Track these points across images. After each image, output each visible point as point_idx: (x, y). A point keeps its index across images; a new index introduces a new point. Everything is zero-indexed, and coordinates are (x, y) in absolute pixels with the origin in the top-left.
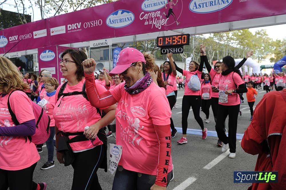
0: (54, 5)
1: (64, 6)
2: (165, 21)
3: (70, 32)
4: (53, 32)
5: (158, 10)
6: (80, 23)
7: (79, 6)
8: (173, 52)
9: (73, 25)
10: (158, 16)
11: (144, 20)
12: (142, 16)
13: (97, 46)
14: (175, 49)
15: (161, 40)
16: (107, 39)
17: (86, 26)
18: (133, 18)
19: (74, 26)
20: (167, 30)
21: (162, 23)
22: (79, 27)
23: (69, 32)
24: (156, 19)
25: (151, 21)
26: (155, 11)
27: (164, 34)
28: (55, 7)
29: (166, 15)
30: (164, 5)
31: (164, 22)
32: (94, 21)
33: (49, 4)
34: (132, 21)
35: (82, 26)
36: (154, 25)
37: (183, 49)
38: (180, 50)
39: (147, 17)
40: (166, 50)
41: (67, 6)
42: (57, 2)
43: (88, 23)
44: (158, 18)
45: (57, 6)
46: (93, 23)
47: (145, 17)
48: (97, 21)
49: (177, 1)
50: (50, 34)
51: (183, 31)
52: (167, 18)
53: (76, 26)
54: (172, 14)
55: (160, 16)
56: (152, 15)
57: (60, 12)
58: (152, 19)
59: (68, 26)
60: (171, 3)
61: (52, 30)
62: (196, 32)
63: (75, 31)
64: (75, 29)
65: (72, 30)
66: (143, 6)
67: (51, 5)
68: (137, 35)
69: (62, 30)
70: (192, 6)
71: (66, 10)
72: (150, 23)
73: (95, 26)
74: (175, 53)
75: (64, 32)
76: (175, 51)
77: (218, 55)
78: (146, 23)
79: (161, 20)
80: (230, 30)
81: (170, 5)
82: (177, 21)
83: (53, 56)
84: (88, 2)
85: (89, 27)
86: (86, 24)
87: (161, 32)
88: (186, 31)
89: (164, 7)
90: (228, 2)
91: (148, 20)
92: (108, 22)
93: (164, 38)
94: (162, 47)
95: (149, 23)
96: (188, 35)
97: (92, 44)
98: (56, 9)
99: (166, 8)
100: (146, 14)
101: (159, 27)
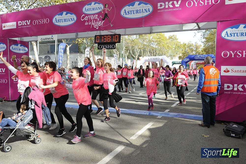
0: (6, 4)
1: (15, 6)
2: (102, 23)
3: (21, 27)
4: (5, 27)
5: (96, 14)
6: (30, 21)
7: (29, 6)
8: (108, 47)
9: (23, 21)
10: (96, 18)
11: (85, 21)
12: (83, 18)
13: (44, 40)
14: (109, 46)
15: (98, 38)
16: (53, 35)
17: (35, 23)
18: (75, 19)
19: (24, 23)
20: (103, 30)
21: (99, 25)
22: (28, 24)
23: (19, 27)
24: (94, 21)
25: (91, 22)
26: (94, 14)
27: (100, 33)
28: (7, 6)
29: (102, 18)
30: (101, 10)
31: (100, 23)
32: (42, 20)
33: (2, 3)
34: (75, 21)
35: (31, 23)
36: (93, 25)
37: (115, 46)
38: (113, 46)
39: (87, 19)
40: (102, 46)
41: (18, 6)
42: (9, 2)
43: (37, 20)
44: (96, 20)
45: (9, 5)
46: (41, 21)
47: (86, 19)
48: (44, 19)
49: (111, 8)
50: (2, 28)
51: (115, 32)
52: (103, 20)
53: (26, 23)
54: (107, 18)
55: (97, 18)
56: (91, 17)
57: (12, 11)
58: (91, 21)
59: (19, 22)
60: (107, 9)
61: (3, 25)
62: (125, 33)
63: (25, 27)
64: (24, 25)
65: (22, 25)
66: (84, 10)
67: (3, 4)
68: (78, 33)
69: (13, 26)
70: (122, 12)
71: (17, 10)
72: (90, 24)
73: (42, 23)
74: (109, 49)
75: (15, 27)
76: (109, 47)
77: (142, 52)
78: (86, 24)
79: (98, 22)
80: (151, 33)
81: (106, 11)
82: (111, 24)
83: (4, 47)
84: (37, 3)
85: (38, 24)
86: (34, 22)
87: (99, 32)
88: (118, 31)
89: (101, 12)
90: (150, 12)
91: (88, 21)
92: (54, 21)
93: (101, 36)
94: (99, 44)
95: (88, 24)
96: (120, 35)
97: (40, 38)
98: (8, 8)
99: (103, 12)
100: (87, 17)
101: (97, 27)
